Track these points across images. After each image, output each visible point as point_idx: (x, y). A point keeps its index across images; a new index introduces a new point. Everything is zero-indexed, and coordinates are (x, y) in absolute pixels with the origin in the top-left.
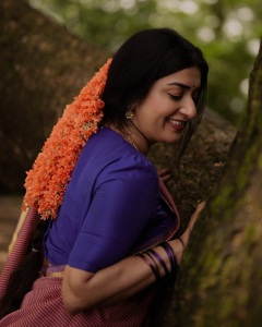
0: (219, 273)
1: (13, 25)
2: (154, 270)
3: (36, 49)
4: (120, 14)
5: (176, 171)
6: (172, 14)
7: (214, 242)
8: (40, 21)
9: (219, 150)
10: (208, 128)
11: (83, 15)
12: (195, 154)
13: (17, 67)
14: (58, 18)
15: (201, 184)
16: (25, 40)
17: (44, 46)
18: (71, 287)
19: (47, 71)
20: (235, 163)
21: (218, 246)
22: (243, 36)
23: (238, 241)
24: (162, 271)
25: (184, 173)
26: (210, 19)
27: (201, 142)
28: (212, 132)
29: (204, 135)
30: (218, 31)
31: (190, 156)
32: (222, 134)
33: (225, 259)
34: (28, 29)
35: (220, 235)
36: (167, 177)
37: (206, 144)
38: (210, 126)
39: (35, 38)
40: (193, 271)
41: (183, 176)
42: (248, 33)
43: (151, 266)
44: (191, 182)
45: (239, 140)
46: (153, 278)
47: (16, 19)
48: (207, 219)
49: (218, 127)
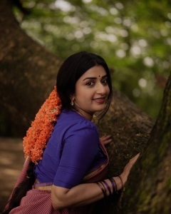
0: (149, 204)
1: (24, 50)
2: (104, 191)
3: (36, 64)
4: (75, 41)
5: (115, 137)
6: (103, 42)
7: (145, 186)
8: (38, 49)
9: (138, 126)
10: (132, 114)
11: (55, 41)
12: (125, 128)
13: (26, 74)
14: (41, 42)
15: (129, 145)
16: (30, 59)
17: (41, 63)
18: (57, 196)
19: (43, 77)
20: (156, 141)
21: (147, 188)
22: (141, 55)
23: (160, 186)
24: (108, 193)
25: (119, 138)
26: (124, 45)
27: (128, 121)
28: (134, 116)
29: (130, 117)
30: (128, 52)
31: (123, 129)
32: (140, 117)
33: (153, 196)
34: (31, 53)
35: (149, 182)
36: (110, 140)
37: (131, 122)
38: (133, 112)
39: (36, 58)
40: (132, 200)
41: (119, 141)
42: (144, 53)
43: (103, 190)
44: (123, 144)
45: (158, 127)
46: (102, 196)
47: (25, 47)
48: (139, 170)
49: (137, 113)
